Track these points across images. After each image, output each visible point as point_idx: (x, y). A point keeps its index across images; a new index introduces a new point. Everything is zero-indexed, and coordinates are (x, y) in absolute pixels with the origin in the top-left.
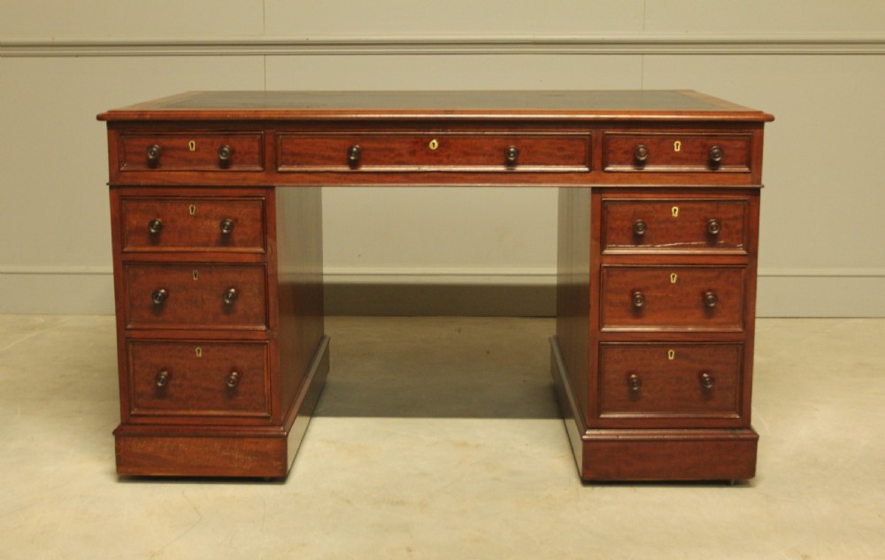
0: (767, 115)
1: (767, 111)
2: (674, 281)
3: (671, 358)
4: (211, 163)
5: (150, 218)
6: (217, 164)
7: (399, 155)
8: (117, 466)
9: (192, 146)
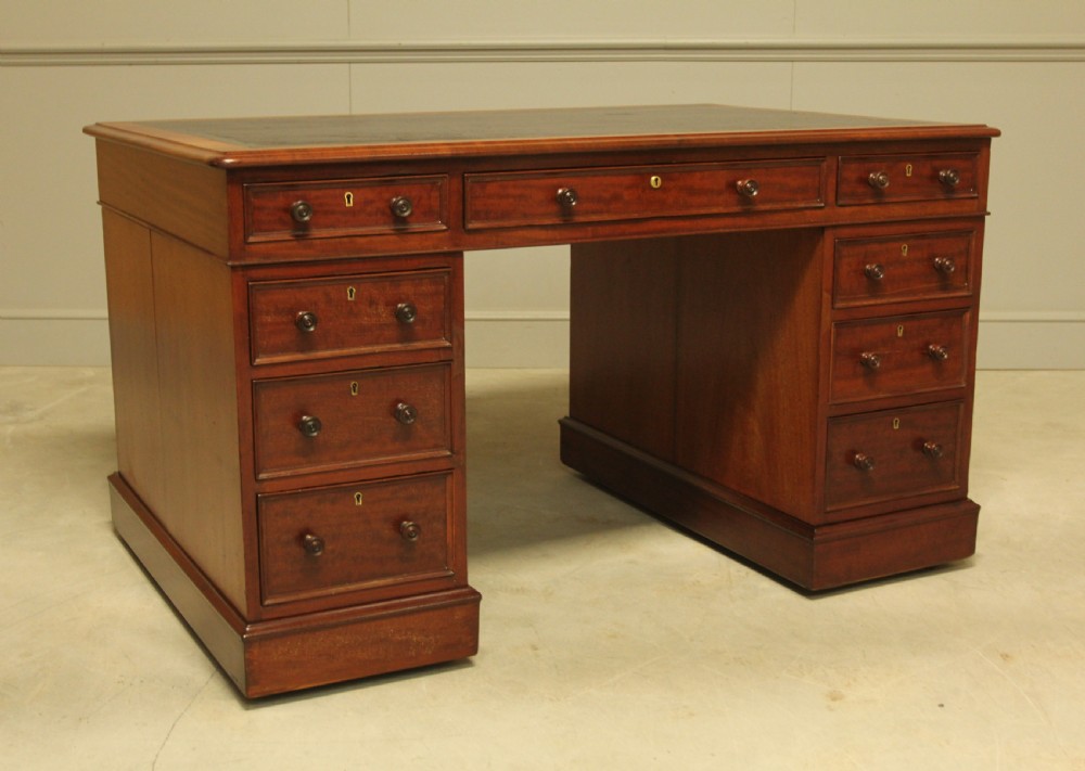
0: (992, 130)
1: (991, 124)
2: (900, 334)
3: (896, 427)
4: (377, 224)
5: (292, 311)
6: (385, 224)
7: (616, 198)
8: (248, 685)
9: (350, 199)
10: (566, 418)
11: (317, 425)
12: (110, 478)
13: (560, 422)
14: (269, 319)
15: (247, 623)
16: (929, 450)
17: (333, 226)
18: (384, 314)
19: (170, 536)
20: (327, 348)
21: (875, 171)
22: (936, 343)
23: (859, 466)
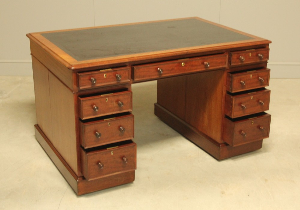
1: (270, 40)
2: (252, 98)
3: (252, 124)
4: (112, 81)
5: (92, 106)
6: (114, 81)
7: (173, 69)
8: (78, 192)
9: (105, 75)
10: (156, 103)
11: (100, 135)
12: (35, 126)
13: (154, 104)
14: (86, 108)
15: (78, 177)
16: (261, 129)
17: (101, 83)
18: (115, 104)
19: (54, 147)
20: (101, 114)
21: (241, 56)
22: (262, 100)
23: (242, 134)
